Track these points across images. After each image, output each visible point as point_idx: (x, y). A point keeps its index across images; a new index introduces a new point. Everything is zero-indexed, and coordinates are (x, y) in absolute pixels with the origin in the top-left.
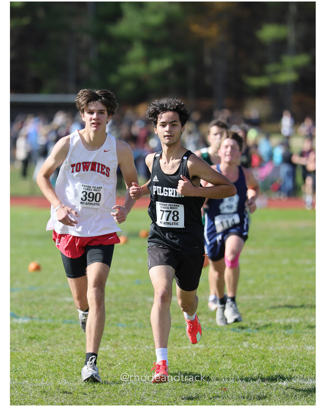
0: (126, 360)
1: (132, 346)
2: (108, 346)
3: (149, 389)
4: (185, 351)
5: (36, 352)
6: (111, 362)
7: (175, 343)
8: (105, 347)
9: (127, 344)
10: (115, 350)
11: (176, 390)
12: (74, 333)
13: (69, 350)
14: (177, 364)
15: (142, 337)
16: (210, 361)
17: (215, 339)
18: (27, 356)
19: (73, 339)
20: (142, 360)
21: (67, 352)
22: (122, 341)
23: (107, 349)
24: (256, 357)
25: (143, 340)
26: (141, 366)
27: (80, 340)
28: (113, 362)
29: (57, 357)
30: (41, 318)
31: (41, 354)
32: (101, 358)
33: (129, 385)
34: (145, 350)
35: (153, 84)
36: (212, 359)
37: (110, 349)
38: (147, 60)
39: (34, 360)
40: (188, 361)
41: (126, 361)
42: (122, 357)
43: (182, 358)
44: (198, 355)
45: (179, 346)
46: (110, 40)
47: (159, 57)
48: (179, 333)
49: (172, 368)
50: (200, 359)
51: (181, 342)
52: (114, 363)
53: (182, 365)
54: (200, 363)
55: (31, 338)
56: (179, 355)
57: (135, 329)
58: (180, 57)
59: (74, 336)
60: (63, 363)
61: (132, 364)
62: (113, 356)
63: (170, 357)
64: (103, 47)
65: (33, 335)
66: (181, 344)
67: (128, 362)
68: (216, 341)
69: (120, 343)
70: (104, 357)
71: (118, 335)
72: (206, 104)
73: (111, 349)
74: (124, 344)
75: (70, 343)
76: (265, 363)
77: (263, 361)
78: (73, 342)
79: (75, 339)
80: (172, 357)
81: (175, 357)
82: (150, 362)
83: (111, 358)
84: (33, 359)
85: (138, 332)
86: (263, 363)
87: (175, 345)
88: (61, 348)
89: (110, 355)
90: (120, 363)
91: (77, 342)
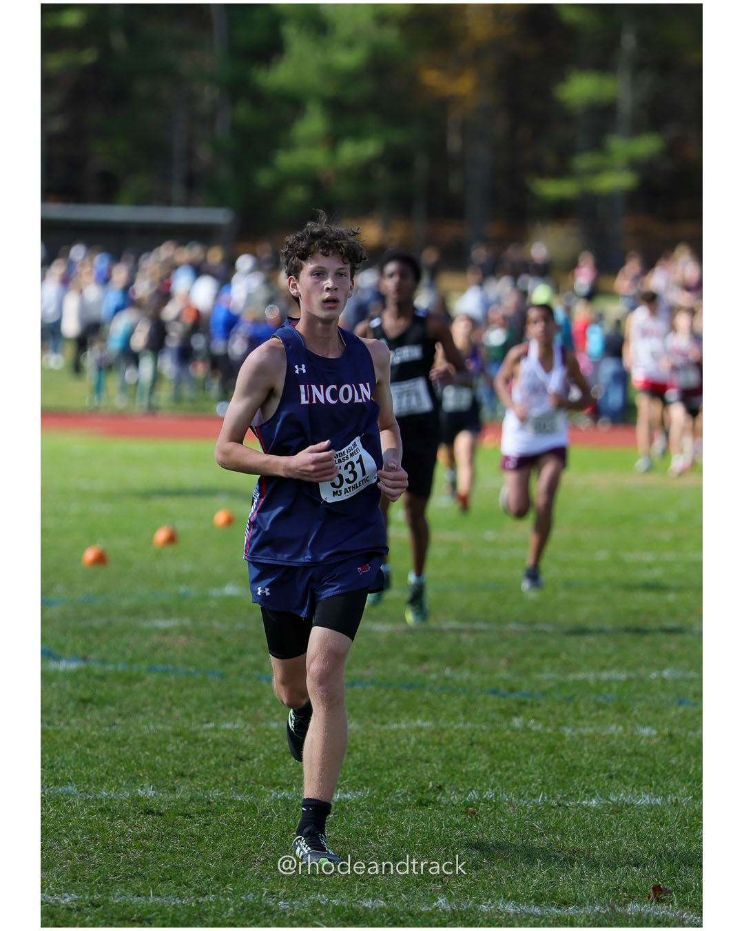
0: (275, 748)
2: (239, 720)
4: (395, 732)
5: (92, 730)
6: (244, 753)
7: (375, 716)
8: (234, 723)
9: (277, 717)
10: (253, 729)
12: (171, 693)
14: (377, 760)
16: (443, 754)
17: (456, 709)
18: (75, 736)
19: (168, 704)
21: (156, 732)
22: (268, 711)
23: (237, 726)
24: (538, 748)
27: (183, 706)
28: (248, 754)
29: (137, 741)
30: (103, 661)
31: (103, 734)
32: (223, 745)
35: (343, 190)
36: (449, 751)
37: (242, 726)
38: (333, 140)
39: (89, 746)
40: (400, 753)
42: (267, 742)
43: (387, 747)
44: (419, 742)
45: (383, 723)
46: (258, 98)
47: (358, 134)
49: (368, 767)
50: (424, 750)
52: (251, 756)
53: (388, 761)
54: (425, 757)
55: (84, 701)
56: (381, 741)
58: (398, 136)
59: (170, 698)
61: (286, 758)
62: (248, 741)
63: (362, 745)
64: (243, 112)
65: (87, 694)
66: (386, 718)
68: (456, 714)
69: (262, 714)
70: (231, 743)
71: (259, 697)
72: (450, 231)
73: (245, 726)
74: (273, 715)
75: (163, 712)
76: (556, 760)
77: (552, 756)
78: (169, 711)
79: (173, 704)
80: (368, 746)
81: (374, 745)
83: (245, 744)
84: (86, 743)
86: (553, 760)
87: (375, 721)
88: (145, 723)
89: (242, 739)
90: (261, 756)
91: (177, 712)
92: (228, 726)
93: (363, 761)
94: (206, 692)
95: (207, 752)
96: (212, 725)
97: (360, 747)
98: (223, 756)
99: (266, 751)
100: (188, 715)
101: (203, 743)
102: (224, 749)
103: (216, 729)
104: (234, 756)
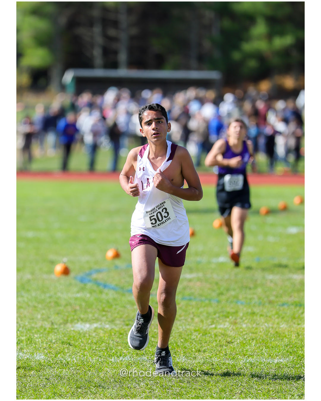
0: (245, 337)
1: (251, 324)
2: (227, 324)
3: (268, 367)
5: (154, 329)
6: (230, 340)
7: (294, 321)
8: (224, 325)
9: (246, 321)
10: (234, 328)
11: (295, 368)
12: (194, 310)
13: (188, 327)
14: (296, 343)
15: (261, 315)
19: (192, 316)
20: (261, 338)
21: (186, 329)
22: (242, 318)
23: (226, 326)
25: (262, 317)
26: (260, 344)
27: (199, 317)
28: (232, 340)
29: (176, 334)
32: (219, 336)
33: (248, 362)
34: (264, 328)
37: (229, 326)
38: (270, 36)
41: (245, 339)
42: (241, 334)
43: (301, 336)
45: (299, 324)
48: (298, 311)
49: (291, 346)
51: (300, 320)
52: (233, 341)
53: (301, 343)
56: (298, 333)
57: (254, 306)
59: (193, 313)
60: (182, 340)
61: (251, 342)
62: (232, 334)
67: (246, 340)
69: (239, 320)
70: (223, 335)
71: (236, 312)
73: (230, 326)
74: (244, 321)
75: (189, 320)
78: (192, 319)
79: (194, 316)
80: (291, 336)
81: (294, 335)
82: (269, 339)
83: (230, 335)
85: (256, 310)
87: (294, 323)
88: (180, 325)
89: (229, 333)
90: (238, 341)
91: (196, 319)
92: (222, 326)
93: (289, 343)
94: (211, 310)
95: (211, 339)
96: (213, 326)
97: (287, 336)
98: (220, 341)
99: (241, 338)
100: (202, 321)
101: (209, 335)
102: (220, 338)
103: (216, 328)
104: (224, 341)
